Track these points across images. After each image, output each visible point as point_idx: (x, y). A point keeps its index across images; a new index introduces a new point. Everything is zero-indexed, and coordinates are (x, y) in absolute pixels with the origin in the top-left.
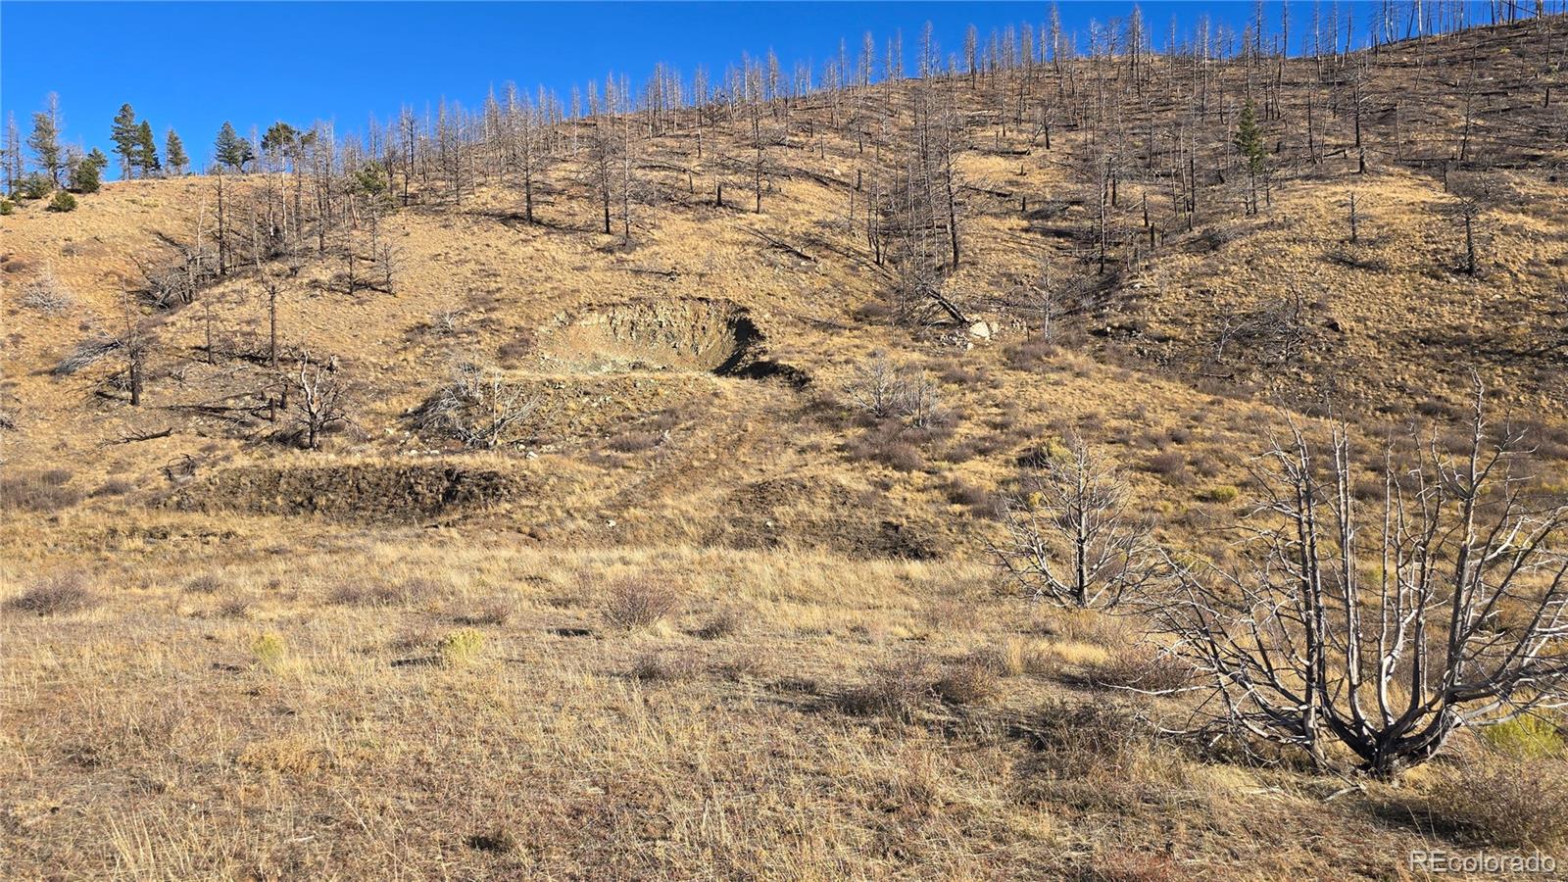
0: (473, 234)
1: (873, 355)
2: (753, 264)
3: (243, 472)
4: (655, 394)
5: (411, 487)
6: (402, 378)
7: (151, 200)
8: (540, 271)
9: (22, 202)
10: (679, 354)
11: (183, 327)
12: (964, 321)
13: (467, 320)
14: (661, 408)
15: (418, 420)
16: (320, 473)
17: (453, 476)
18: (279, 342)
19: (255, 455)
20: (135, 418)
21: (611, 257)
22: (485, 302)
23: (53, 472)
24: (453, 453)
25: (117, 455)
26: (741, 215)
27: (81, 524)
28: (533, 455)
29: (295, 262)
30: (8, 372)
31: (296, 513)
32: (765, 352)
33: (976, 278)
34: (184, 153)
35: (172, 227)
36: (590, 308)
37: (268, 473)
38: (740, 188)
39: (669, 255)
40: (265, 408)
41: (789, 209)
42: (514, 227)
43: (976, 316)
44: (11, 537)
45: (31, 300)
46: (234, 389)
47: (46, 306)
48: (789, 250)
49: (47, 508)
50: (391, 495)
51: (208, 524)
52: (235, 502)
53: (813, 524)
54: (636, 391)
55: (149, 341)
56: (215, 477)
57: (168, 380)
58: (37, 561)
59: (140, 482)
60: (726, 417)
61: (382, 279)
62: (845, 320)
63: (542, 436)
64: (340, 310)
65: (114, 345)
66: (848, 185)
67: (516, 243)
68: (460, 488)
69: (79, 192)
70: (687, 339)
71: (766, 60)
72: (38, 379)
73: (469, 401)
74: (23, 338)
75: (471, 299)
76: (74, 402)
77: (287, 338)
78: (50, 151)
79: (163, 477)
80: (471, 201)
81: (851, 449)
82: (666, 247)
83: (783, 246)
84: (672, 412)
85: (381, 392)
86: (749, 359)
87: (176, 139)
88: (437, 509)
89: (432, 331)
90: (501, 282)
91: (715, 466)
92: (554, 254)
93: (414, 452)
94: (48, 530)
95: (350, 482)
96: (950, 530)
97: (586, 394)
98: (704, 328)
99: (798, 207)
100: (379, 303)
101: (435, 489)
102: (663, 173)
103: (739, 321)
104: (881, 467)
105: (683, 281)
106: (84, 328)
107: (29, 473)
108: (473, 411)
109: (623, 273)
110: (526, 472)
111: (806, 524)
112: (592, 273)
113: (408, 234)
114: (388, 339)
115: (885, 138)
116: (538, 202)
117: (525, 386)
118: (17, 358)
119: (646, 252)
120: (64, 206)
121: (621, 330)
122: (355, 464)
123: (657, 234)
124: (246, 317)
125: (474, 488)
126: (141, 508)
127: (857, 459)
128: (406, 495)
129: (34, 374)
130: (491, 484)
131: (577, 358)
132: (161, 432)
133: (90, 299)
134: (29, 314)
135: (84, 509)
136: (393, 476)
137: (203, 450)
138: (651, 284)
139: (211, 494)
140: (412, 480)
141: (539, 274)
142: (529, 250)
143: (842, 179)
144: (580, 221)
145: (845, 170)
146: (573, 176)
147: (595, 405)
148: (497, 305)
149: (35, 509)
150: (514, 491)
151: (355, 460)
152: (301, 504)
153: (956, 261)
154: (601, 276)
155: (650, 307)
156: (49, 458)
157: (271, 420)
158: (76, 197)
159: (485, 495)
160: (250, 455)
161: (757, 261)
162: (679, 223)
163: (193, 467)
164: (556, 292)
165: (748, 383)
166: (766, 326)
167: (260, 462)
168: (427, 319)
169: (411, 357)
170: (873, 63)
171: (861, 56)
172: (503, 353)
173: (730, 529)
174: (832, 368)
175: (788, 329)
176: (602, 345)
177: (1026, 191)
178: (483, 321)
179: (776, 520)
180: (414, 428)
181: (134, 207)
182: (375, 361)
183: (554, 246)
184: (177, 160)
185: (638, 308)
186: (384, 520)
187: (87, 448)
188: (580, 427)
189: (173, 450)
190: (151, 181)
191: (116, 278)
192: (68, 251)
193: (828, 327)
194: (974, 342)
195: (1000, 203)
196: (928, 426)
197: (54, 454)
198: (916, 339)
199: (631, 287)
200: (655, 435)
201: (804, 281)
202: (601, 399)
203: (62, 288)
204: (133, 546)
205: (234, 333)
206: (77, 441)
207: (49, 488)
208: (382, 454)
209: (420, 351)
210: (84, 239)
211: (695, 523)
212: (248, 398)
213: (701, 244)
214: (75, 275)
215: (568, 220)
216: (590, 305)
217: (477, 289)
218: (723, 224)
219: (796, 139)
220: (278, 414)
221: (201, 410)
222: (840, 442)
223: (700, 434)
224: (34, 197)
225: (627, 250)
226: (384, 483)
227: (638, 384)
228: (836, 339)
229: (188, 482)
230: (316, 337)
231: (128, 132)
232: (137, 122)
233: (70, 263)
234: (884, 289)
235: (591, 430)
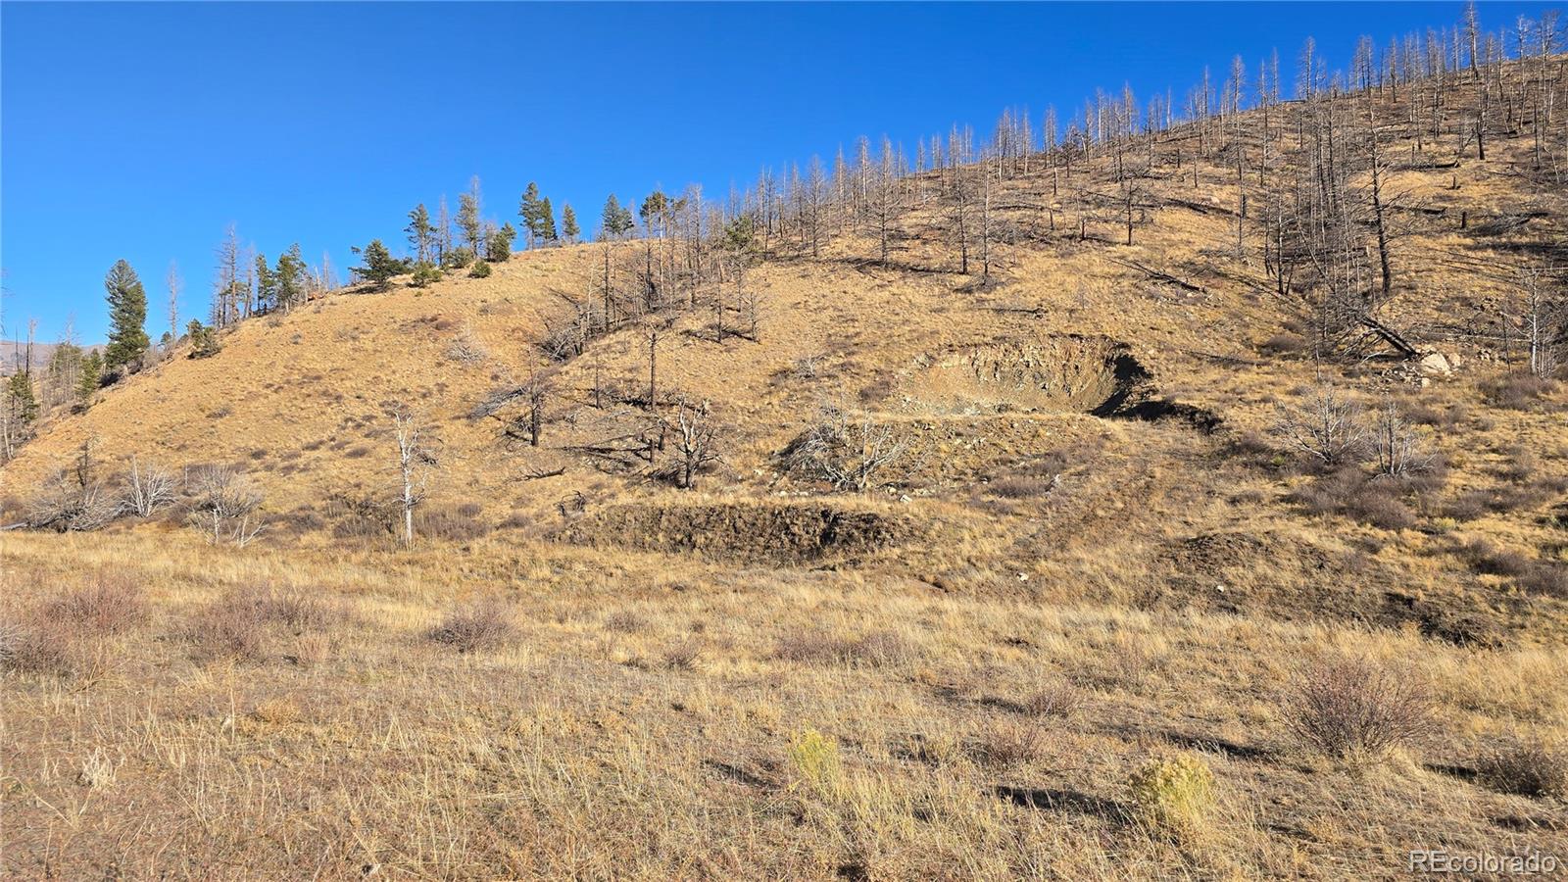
0: (830, 282)
1: (1297, 392)
2: (1130, 297)
3: (627, 509)
4: (1036, 435)
5: (788, 528)
6: (767, 421)
7: (549, 266)
8: (897, 314)
9: (449, 271)
10: (1049, 395)
11: (575, 375)
12: (1414, 352)
13: (827, 364)
14: (1043, 451)
15: (786, 461)
16: (698, 511)
17: (831, 518)
18: (657, 387)
19: (638, 493)
20: (534, 457)
21: (970, 298)
22: (844, 346)
23: (467, 506)
24: (825, 494)
25: (519, 491)
26: (1111, 248)
27: (489, 554)
28: (907, 499)
29: (671, 314)
30: (434, 417)
31: (675, 551)
32: (1155, 392)
33: (1417, 305)
34: (576, 225)
35: (567, 287)
36: (951, 349)
37: (650, 510)
38: (1106, 222)
39: (1033, 293)
40: (645, 449)
41: (1164, 239)
42: (869, 273)
43: (1428, 347)
44: (432, 562)
45: (454, 353)
46: (618, 431)
47: (464, 358)
48: (1172, 281)
49: (460, 538)
50: (767, 536)
51: (597, 559)
52: (621, 538)
53: (1282, 592)
54: (1014, 432)
55: (547, 389)
56: (603, 513)
57: (563, 423)
58: (454, 586)
59: (539, 516)
60: (1125, 462)
61: (748, 328)
62: (1251, 355)
63: (913, 478)
64: (710, 357)
65: (519, 392)
66: (1231, 213)
67: (872, 288)
68: (838, 530)
69: (494, 261)
70: (1058, 379)
71: (1122, 96)
72: (457, 422)
73: (835, 443)
74: (447, 386)
75: (831, 344)
76: (485, 443)
77: (665, 384)
78: (471, 227)
79: (557, 513)
80: (826, 252)
81: (1305, 500)
82: (1029, 285)
83: (1164, 277)
84: (1058, 456)
85: (748, 435)
86: (1134, 399)
87: (571, 212)
88: (815, 552)
89: (795, 375)
90: (859, 327)
91: (1125, 516)
92: (910, 297)
93: (783, 493)
94: (461, 558)
95: (727, 521)
96: (1496, 609)
97: (958, 435)
98: (1077, 367)
99: (1175, 237)
100: (745, 350)
101: (811, 531)
102: (1019, 213)
103: (1118, 358)
104: (1355, 523)
105: (1052, 318)
106: (495, 378)
107: (447, 506)
108: (840, 452)
109: (985, 312)
110: (908, 516)
111: (1273, 591)
112: (951, 314)
113: (769, 286)
114: (753, 384)
115: (1267, 163)
116: (892, 249)
117: (893, 427)
118: (441, 405)
119: (1007, 290)
120: (481, 273)
121: (983, 371)
122: (730, 504)
123: (1017, 273)
124: (629, 365)
125: (854, 531)
126: (539, 541)
127: (1318, 513)
128: (783, 536)
129: (454, 418)
130: (870, 527)
131: (938, 401)
132: (555, 470)
133: (500, 352)
134: (452, 366)
135: (491, 540)
136: (768, 516)
137: (591, 488)
138: (1015, 322)
139: (600, 529)
140: (788, 521)
141: (897, 318)
142: (886, 295)
143: (1222, 207)
144: (935, 264)
145: (1224, 196)
146: (925, 222)
147: (968, 447)
148: (855, 349)
149: (451, 539)
150: (897, 535)
151: (729, 500)
152: (681, 542)
153: (1386, 285)
154: (959, 317)
155: (1016, 346)
156: (464, 493)
157: (650, 460)
158: (491, 265)
159: (866, 538)
160: (633, 493)
161: (1135, 294)
162: (1040, 260)
163: (583, 504)
164: (915, 335)
165: (1138, 425)
166: (1152, 362)
167: (642, 500)
168: (790, 364)
169: (775, 401)
170: (1243, 89)
171: (1229, 83)
172: (864, 395)
173: (1170, 592)
174: (1247, 408)
175: (1180, 366)
176: (965, 387)
177: (1462, 206)
178: (842, 365)
179: (1228, 584)
180: (782, 468)
181: (536, 272)
182: (742, 405)
183: (910, 290)
184: (570, 232)
185: (1002, 347)
186: (761, 562)
187: (495, 485)
188: (953, 471)
189: (565, 487)
190: (550, 250)
191: (521, 334)
192: (484, 311)
193: (1228, 362)
194: (1429, 377)
195: (1431, 221)
196: (1405, 475)
197: (468, 489)
198: (1349, 374)
199: (994, 326)
200: (1041, 480)
201: (1193, 313)
202: (975, 441)
203: (477, 342)
204: (541, 575)
205: (619, 380)
206: (487, 479)
207: (464, 520)
208: (753, 494)
209: (784, 395)
210: (497, 300)
211: (1122, 583)
212: (630, 440)
213: (1068, 280)
214: (489, 331)
215: (924, 264)
216: (950, 346)
217: (836, 334)
218: (1092, 259)
219: (1161, 171)
220: (657, 454)
221: (590, 450)
222: (1283, 491)
223: (1096, 479)
224: (459, 267)
225: (987, 289)
226: (759, 523)
227: (1016, 425)
228: (1242, 376)
229: (578, 517)
230: (689, 383)
231: (532, 207)
232: (539, 198)
233: (485, 321)
234: (1293, 320)
235: (966, 474)
